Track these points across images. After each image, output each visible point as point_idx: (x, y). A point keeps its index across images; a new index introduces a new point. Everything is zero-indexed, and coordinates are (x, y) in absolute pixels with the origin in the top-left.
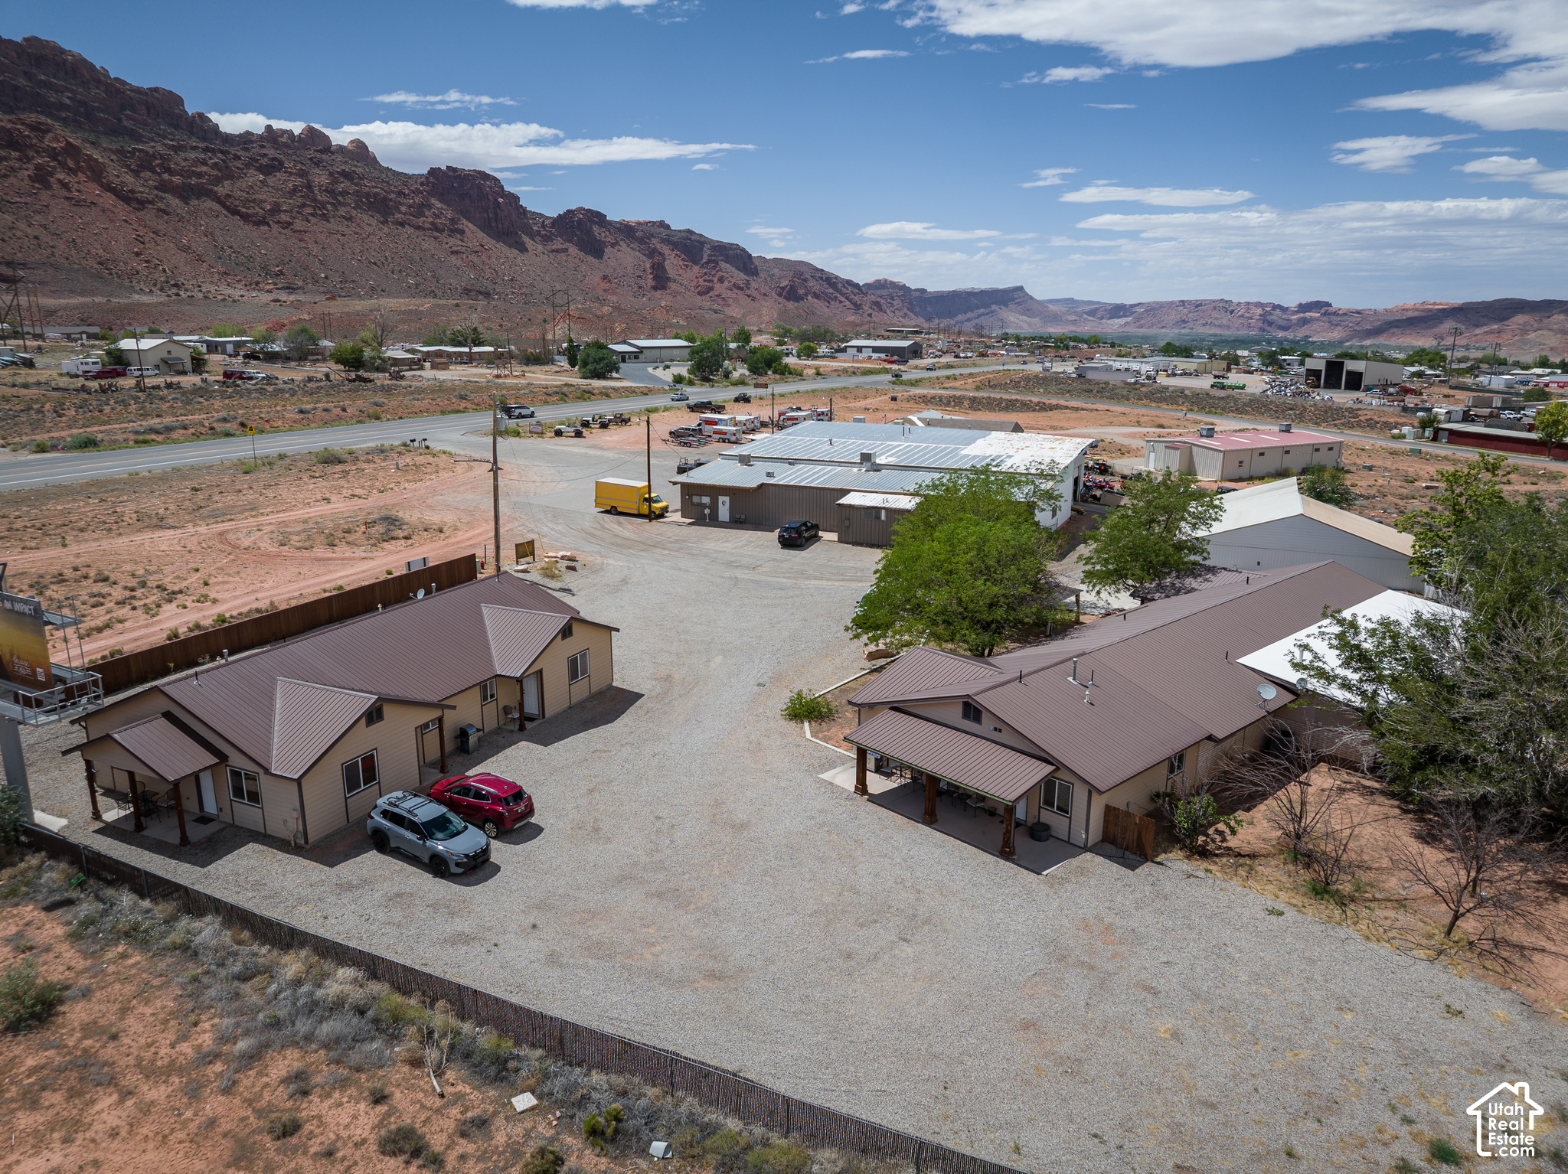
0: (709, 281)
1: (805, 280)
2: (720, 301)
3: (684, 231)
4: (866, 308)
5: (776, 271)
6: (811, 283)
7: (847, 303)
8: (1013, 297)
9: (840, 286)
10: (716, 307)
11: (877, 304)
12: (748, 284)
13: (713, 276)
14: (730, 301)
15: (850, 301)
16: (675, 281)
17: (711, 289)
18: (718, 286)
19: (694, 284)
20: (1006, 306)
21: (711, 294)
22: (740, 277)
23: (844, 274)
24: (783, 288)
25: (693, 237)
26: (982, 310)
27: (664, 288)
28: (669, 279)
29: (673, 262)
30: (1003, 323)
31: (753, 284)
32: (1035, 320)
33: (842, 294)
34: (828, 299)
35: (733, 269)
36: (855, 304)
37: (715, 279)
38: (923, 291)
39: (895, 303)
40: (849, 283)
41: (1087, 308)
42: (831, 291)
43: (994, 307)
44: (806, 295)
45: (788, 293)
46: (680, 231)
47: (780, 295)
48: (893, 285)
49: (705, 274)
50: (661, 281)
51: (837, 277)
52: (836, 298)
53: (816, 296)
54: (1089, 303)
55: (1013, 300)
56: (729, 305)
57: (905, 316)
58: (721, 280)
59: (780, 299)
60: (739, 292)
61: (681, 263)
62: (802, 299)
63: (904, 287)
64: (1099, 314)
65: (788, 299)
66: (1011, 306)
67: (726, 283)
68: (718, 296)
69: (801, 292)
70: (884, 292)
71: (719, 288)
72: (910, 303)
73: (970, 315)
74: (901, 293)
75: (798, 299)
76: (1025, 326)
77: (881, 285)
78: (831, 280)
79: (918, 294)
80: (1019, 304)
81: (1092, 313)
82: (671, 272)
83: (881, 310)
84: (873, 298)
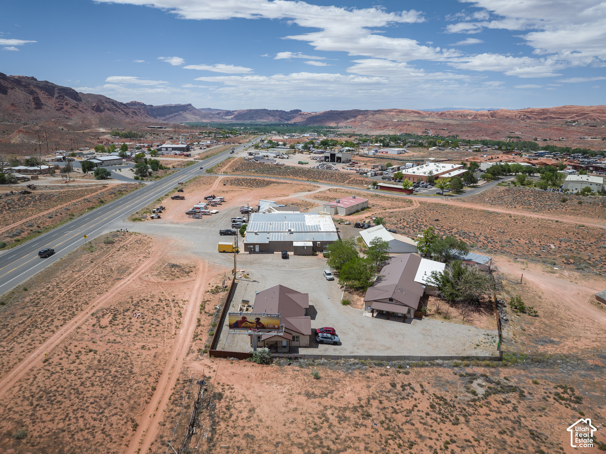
0: (61, 105)
1: (103, 103)
2: (67, 113)
3: (43, 82)
4: (130, 114)
5: (89, 99)
6: (106, 104)
7: (122, 112)
8: (187, 108)
9: (118, 105)
10: (67, 116)
11: (134, 112)
12: (78, 105)
13: (63, 102)
14: (72, 113)
15: (123, 111)
16: (45, 105)
17: (62, 108)
18: (65, 107)
19: (54, 106)
20: (185, 111)
21: (63, 110)
22: (73, 103)
23: (119, 101)
24: (94, 107)
25: (49, 84)
26: (176, 113)
27: (41, 108)
28: (42, 104)
29: (42, 96)
30: (186, 119)
31: (80, 105)
32: (197, 117)
33: (120, 109)
34: (114, 111)
35: (70, 99)
36: (125, 113)
37: (64, 104)
38: (151, 106)
39: (141, 111)
40: (121, 104)
41: (217, 112)
42: (115, 107)
43: (181, 112)
44: (104, 109)
45: (96, 108)
46: (42, 81)
47: (93, 109)
48: (139, 104)
49: (59, 102)
50: (39, 105)
51: (116, 102)
52: (117, 110)
53: (109, 110)
54: (217, 110)
55: (188, 109)
56: (72, 115)
57: (146, 117)
58: (67, 104)
59: (93, 112)
60: (76, 109)
61: (46, 96)
62: (103, 111)
63: (143, 105)
64: (221, 115)
65: (96, 111)
66: (187, 112)
67: (69, 105)
68: (66, 111)
69: (102, 108)
70: (136, 107)
71: (66, 108)
72: (147, 111)
73: (171, 115)
74: (143, 107)
75: (101, 111)
76: (194, 119)
77: (134, 104)
78: (114, 103)
79: (149, 107)
80: (191, 111)
81: (218, 114)
82: (43, 101)
83: (136, 115)
84: (132, 110)
